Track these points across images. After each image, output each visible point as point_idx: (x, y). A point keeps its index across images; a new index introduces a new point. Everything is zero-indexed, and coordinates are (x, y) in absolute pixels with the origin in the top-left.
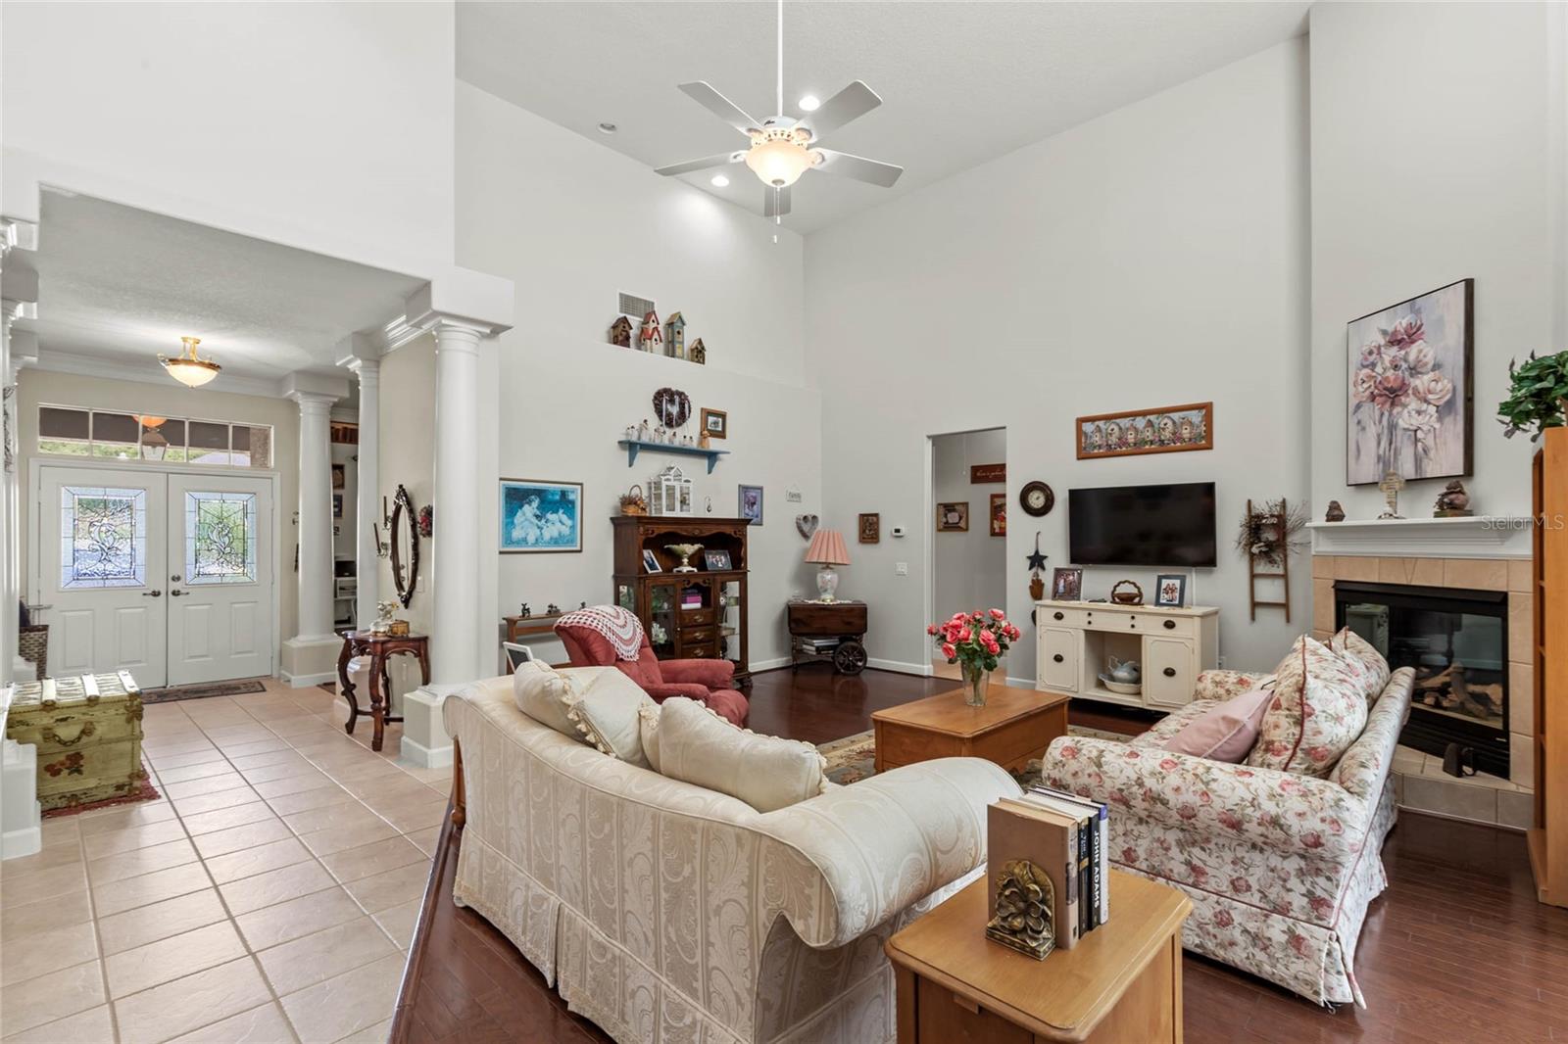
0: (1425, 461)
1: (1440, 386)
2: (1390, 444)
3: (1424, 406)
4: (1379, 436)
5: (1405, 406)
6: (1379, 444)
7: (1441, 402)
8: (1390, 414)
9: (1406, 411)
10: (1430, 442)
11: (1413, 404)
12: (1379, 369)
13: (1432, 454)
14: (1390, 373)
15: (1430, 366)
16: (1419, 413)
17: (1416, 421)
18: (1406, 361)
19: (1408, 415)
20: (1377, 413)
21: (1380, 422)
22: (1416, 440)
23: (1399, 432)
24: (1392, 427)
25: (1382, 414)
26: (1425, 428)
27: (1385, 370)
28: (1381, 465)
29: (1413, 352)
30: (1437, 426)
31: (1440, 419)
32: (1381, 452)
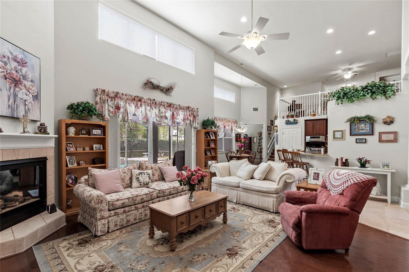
0: (29, 113)
1: (33, 89)
2: (15, 102)
3: (28, 93)
4: (9, 96)
5: (21, 89)
6: (9, 100)
7: (34, 94)
8: (14, 90)
9: (21, 91)
10: (30, 106)
11: (24, 90)
12: (8, 66)
13: (31, 111)
14: (14, 72)
15: (30, 79)
16: (27, 95)
17: (25, 97)
18: (21, 72)
19: (22, 94)
20: (8, 87)
21: (10, 90)
22: (25, 105)
23: (19, 99)
24: (15, 96)
25: (10, 88)
26: (29, 101)
27: (12, 69)
28: (10, 109)
29: (24, 70)
30: (33, 102)
31: (33, 100)
32: (10, 104)
